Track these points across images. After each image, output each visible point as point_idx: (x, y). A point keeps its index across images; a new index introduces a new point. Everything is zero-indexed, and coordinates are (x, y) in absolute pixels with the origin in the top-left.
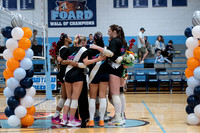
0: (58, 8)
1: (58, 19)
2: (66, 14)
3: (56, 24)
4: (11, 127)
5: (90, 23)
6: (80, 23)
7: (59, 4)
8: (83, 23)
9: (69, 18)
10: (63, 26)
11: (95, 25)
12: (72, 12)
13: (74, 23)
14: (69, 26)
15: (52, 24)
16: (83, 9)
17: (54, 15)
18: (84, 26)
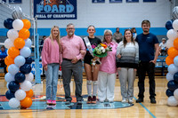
0: (42, 3)
1: (43, 12)
2: (50, 8)
3: (41, 16)
5: (71, 16)
6: (62, 16)
8: (65, 16)
9: (53, 11)
10: (47, 19)
11: (76, 18)
12: (55, 6)
13: (57, 16)
14: (52, 18)
15: (37, 16)
16: (65, 3)
17: (39, 8)
18: (65, 18)
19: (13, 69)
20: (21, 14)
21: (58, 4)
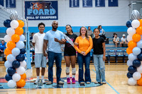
0: (31, 7)
1: (32, 14)
3: (30, 18)
4: (10, 88)
5: (54, 17)
6: (47, 17)
7: (32, 5)
8: (49, 17)
10: (35, 19)
11: (57, 19)
12: (41, 10)
13: (43, 18)
14: (39, 19)
15: (28, 18)
16: (49, 8)
17: (29, 11)
18: (49, 19)
19: (11, 58)
20: (17, 16)
21: (44, 9)
